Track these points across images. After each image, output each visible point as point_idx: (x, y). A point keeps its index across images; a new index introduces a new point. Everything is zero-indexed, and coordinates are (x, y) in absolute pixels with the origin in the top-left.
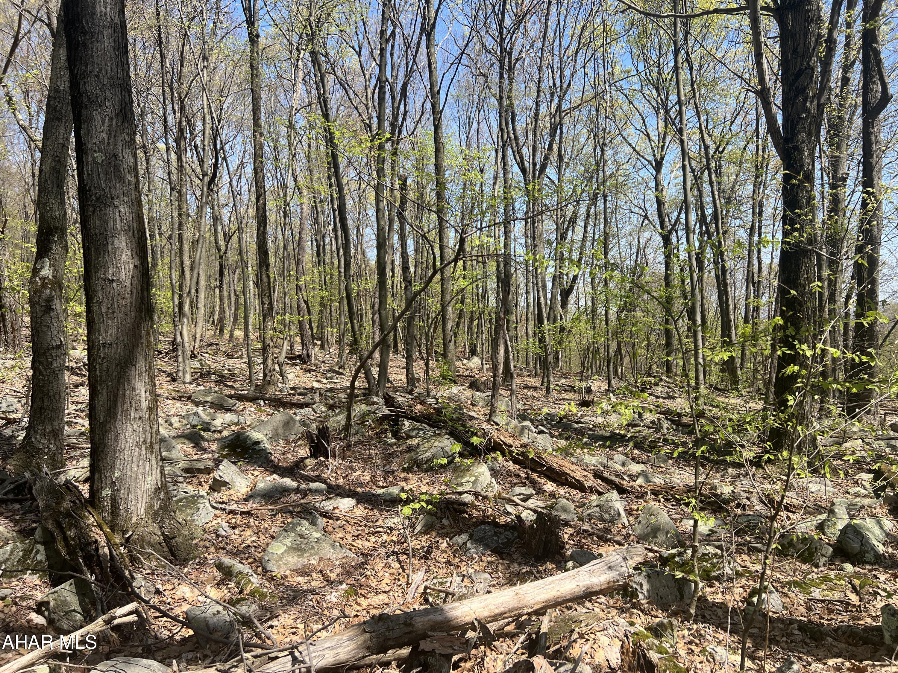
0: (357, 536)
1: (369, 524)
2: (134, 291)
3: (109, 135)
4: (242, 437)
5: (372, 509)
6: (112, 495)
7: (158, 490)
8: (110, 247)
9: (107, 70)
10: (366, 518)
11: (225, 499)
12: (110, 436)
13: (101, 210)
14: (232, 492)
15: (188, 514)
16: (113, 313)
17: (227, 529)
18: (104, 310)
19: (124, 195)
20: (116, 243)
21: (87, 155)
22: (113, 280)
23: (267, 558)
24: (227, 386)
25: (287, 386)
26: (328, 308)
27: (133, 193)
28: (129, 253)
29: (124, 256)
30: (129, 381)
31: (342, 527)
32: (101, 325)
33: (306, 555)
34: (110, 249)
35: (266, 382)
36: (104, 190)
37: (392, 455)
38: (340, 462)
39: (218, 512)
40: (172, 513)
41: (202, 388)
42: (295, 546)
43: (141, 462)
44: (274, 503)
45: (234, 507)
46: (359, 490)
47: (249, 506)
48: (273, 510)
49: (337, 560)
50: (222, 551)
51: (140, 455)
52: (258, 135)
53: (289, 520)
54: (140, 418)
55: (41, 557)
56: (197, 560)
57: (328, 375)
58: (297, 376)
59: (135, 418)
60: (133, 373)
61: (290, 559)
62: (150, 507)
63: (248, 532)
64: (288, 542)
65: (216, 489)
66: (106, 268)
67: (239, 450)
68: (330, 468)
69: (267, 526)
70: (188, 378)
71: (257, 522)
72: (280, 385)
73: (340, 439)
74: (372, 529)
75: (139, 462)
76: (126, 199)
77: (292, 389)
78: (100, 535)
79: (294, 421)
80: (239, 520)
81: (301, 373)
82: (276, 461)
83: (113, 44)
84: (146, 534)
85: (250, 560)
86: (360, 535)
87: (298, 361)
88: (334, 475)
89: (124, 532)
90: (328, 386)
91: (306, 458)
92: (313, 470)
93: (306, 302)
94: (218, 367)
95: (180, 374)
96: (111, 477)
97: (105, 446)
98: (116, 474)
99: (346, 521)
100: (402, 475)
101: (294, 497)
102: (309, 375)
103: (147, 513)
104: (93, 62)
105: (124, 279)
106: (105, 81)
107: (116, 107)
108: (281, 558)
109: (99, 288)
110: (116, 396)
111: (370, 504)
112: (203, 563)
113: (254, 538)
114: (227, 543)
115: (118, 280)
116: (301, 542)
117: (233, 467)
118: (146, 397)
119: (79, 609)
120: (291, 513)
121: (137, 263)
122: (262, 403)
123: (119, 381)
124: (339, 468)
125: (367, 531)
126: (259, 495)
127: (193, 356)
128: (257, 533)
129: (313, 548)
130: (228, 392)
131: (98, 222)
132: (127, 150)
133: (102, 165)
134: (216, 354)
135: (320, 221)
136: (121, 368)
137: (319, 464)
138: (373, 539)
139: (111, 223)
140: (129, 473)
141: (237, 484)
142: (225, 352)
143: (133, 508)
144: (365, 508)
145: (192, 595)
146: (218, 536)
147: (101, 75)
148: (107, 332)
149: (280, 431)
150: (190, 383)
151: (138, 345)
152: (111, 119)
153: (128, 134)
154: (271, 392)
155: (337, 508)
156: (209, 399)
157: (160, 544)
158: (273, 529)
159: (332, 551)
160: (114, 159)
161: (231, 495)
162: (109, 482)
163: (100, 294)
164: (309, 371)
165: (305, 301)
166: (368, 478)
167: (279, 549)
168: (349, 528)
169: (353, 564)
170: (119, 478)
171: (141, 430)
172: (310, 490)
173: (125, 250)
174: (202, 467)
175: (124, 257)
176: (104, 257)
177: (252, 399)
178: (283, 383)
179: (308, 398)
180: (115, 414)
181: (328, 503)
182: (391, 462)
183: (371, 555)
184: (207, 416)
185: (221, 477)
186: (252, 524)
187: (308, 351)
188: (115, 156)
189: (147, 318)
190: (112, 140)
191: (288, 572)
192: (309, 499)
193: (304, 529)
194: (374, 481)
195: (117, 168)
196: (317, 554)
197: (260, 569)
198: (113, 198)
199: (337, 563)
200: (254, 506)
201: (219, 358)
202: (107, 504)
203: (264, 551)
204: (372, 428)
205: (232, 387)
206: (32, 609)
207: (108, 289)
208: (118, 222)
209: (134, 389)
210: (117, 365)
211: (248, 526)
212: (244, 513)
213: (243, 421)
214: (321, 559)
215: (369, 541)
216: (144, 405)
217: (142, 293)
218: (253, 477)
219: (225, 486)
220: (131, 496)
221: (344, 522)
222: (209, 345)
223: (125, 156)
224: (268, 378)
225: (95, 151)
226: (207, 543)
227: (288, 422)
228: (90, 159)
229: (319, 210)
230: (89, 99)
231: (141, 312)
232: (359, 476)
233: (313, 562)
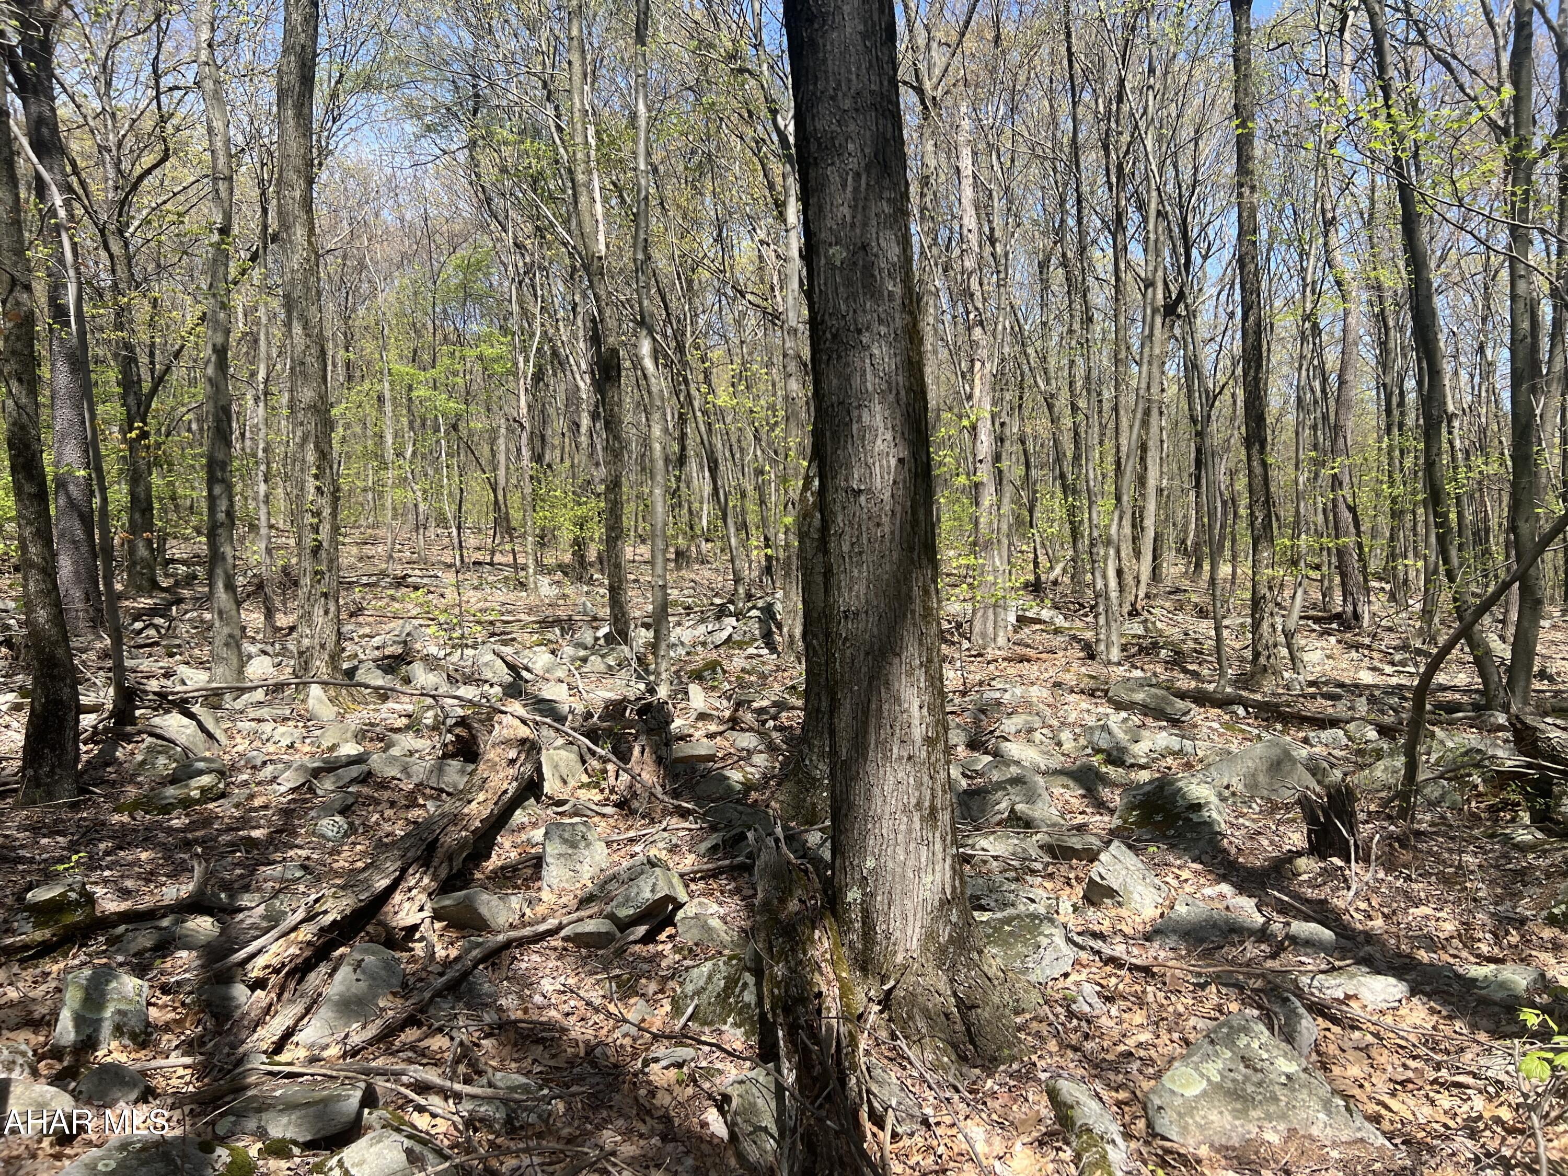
0: (1401, 1083)
1: (1438, 1057)
2: (898, 509)
3: (854, 208)
4: (1168, 790)
5: (1450, 1017)
6: (863, 901)
7: (945, 904)
8: (855, 427)
9: (850, 81)
10: (1430, 1041)
11: (1106, 927)
12: (859, 788)
13: (839, 357)
14: (1123, 912)
15: (1018, 955)
16: (861, 553)
17: (1095, 1000)
18: (846, 548)
19: (881, 321)
20: (866, 418)
21: (818, 256)
22: (860, 491)
23: (1157, 1102)
24: (1185, 671)
25: (1301, 678)
26: (1409, 516)
27: (897, 315)
28: (889, 436)
29: (879, 442)
30: (887, 684)
31: (1365, 1049)
32: (842, 577)
33: (1254, 1114)
34: (855, 431)
35: (1258, 669)
36: (844, 317)
37: (1522, 875)
38: (1381, 875)
39: (1084, 956)
40: (975, 956)
41: (1138, 673)
42: (1229, 1085)
43: (912, 846)
44: (1208, 954)
45: (1119, 950)
46: (1423, 956)
47: (1152, 953)
48: (1199, 975)
49: (1334, 1145)
50: (1070, 1054)
51: (910, 831)
52: (1246, 191)
53: (1234, 1007)
54: (910, 758)
55: (749, 997)
56: (1015, 1066)
57: (1398, 657)
58: (1328, 657)
59: (900, 758)
60: (895, 670)
61: (1214, 1116)
62: (930, 936)
63: (1139, 1017)
64: (1213, 1070)
65: (1095, 899)
66: (849, 467)
67: (1159, 818)
68: (1354, 887)
69: (1181, 1009)
70: (1115, 654)
71: (1161, 995)
72: (1286, 675)
73: (1389, 817)
74: (1444, 1072)
75: (908, 844)
76: (883, 330)
77: (1312, 684)
78: (829, 983)
79: (1293, 761)
80: (1122, 982)
81: (1338, 650)
82: (1233, 851)
83: (861, 28)
84: (919, 990)
85: (1123, 1095)
86: (1409, 1081)
87: (1334, 626)
88: (1363, 906)
89: (884, 979)
90: (1394, 681)
91: (1299, 854)
92: (1312, 884)
93: (1352, 509)
94: (1175, 633)
95: (1102, 647)
96: (859, 866)
97: (851, 806)
98: (868, 864)
99: (1376, 1035)
100: (1547, 933)
101: (1252, 950)
102: (1354, 654)
103: (924, 948)
104: (826, 72)
105: (879, 487)
106: (847, 104)
107: (867, 151)
108: (1191, 1107)
109: (838, 507)
110: (866, 712)
111: (1444, 1003)
112: (1027, 1075)
113: (1145, 1037)
114: (1086, 1037)
115: (869, 491)
116: (1247, 1078)
117: (1130, 859)
118: (922, 718)
119: (773, 1129)
120: (1241, 988)
121: (904, 454)
122: (1241, 711)
123: (870, 684)
124: (1376, 891)
125: (1432, 1075)
126: (1174, 931)
127: (1134, 613)
128: (1157, 1024)
129: (1275, 1099)
130: (1185, 683)
131: (835, 382)
132: (888, 232)
133: (841, 269)
134: (1180, 607)
135: (1392, 345)
136: (874, 659)
137: (1329, 873)
138: (1445, 1100)
139: (856, 381)
140: (890, 864)
141: (1136, 896)
142: (1196, 605)
143: (898, 934)
144: (1432, 1011)
145: (987, 1150)
146: (1071, 1015)
147: (840, 94)
148: (851, 590)
149: (1262, 779)
150: (1119, 664)
151: (905, 616)
152: (858, 175)
153: (889, 200)
154: (1268, 687)
155: (1356, 997)
156: (1139, 697)
157: (947, 1016)
158: (1193, 1021)
159: (1322, 1116)
160: (861, 253)
161: (1120, 919)
162: (857, 876)
163: (840, 519)
164: (1357, 647)
165: (1349, 508)
166: (1449, 927)
167: (1188, 1085)
168: (1383, 1057)
169: (1377, 1166)
170: (873, 871)
171: (912, 781)
172: (1293, 939)
173: (881, 430)
174: (1079, 846)
175: (880, 445)
176: (845, 448)
177: (1224, 703)
178: (1294, 669)
179: (1340, 709)
180: (866, 749)
181: (1330, 981)
182: (1519, 895)
183: (1431, 1150)
184: (1126, 732)
185: (1102, 878)
186: (1150, 998)
187: (1355, 606)
188: (864, 247)
189: (925, 562)
190: (859, 217)
191: (1204, 1151)
192: (1288, 958)
193: (1255, 1045)
194: (1467, 937)
195: (868, 269)
196: (1283, 1117)
197: (1141, 1124)
198: (859, 332)
199: (1335, 1154)
200: (1162, 954)
201: (1180, 617)
202: (855, 915)
203: (1158, 1076)
204: (1480, 795)
205: (1195, 675)
206: (715, 1100)
207: (852, 508)
208: (869, 376)
209: (898, 701)
210: (867, 654)
211: (1141, 1003)
212: (1133, 968)
213: (1190, 750)
214: (1292, 1132)
215: (1433, 1102)
216: (918, 732)
217: (914, 513)
218: (1175, 883)
219: (1112, 897)
220: (895, 911)
221: (1370, 1038)
222: (1170, 593)
223: (883, 244)
224: (1263, 660)
225: (830, 245)
226: (1044, 1029)
227: (1279, 763)
228: (823, 261)
229: (1391, 323)
230: (820, 144)
231: (911, 549)
232: (1427, 917)
233: (1271, 1137)
